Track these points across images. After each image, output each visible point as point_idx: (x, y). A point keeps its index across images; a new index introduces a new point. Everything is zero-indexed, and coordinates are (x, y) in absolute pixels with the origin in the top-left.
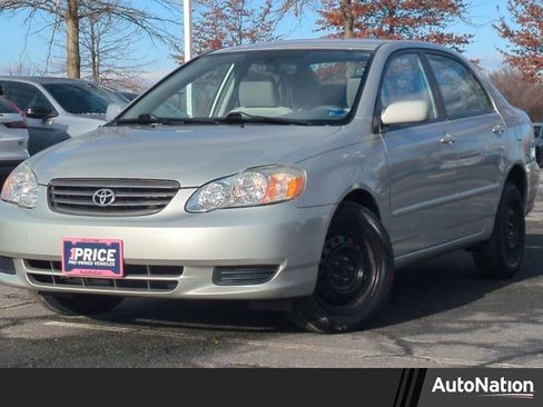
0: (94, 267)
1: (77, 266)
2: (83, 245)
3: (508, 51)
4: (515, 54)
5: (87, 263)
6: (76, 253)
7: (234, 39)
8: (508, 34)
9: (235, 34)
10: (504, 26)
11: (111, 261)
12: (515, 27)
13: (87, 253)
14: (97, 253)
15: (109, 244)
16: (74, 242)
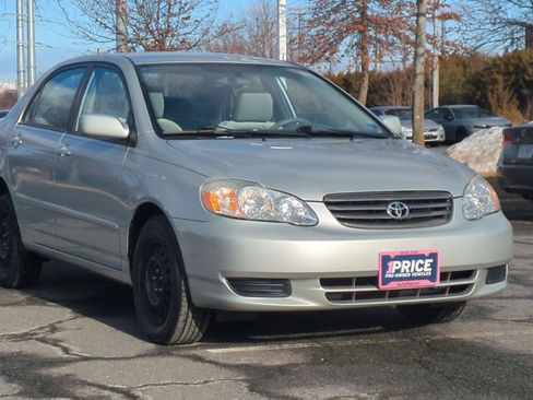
0: (411, 278)
1: (395, 279)
2: (401, 258)
5: (404, 275)
6: (394, 266)
11: (428, 270)
13: (405, 266)
14: (415, 264)
15: (427, 254)
16: (392, 256)
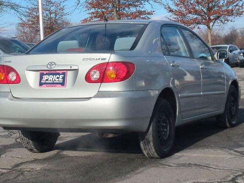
3: (171, 18)
4: (174, 19)
7: (47, 15)
8: (171, 11)
9: (47, 12)
10: (169, 7)
12: (174, 8)
